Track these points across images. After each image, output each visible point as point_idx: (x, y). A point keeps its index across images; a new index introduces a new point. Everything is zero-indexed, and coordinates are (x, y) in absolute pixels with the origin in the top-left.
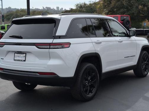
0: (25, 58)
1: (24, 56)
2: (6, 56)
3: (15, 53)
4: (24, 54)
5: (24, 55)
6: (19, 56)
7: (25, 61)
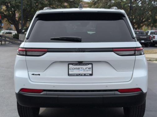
0: (91, 70)
1: (89, 68)
2: (46, 70)
3: (69, 64)
4: (89, 64)
5: (90, 66)
6: (79, 69)
7: (91, 75)
